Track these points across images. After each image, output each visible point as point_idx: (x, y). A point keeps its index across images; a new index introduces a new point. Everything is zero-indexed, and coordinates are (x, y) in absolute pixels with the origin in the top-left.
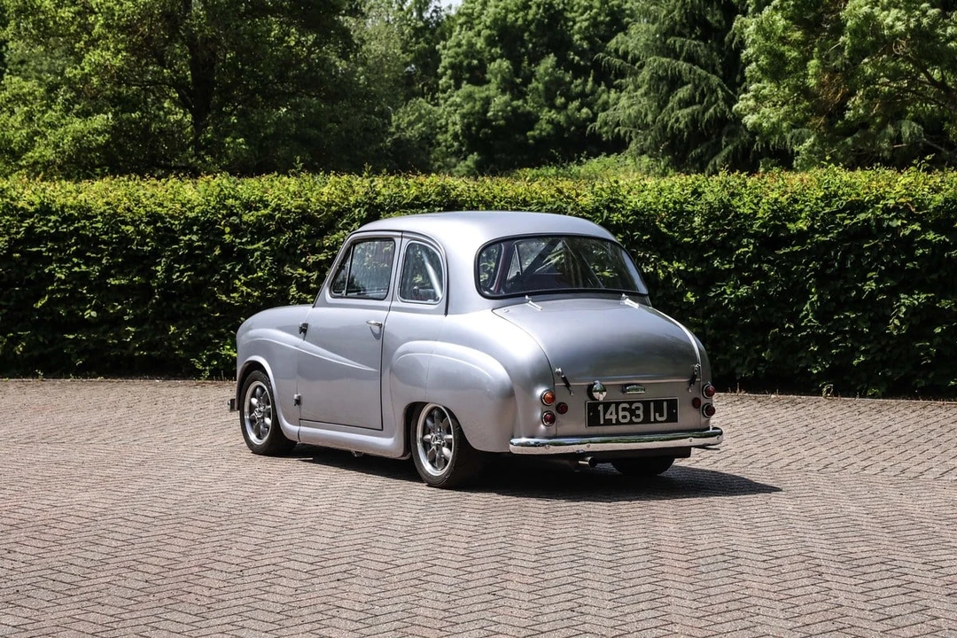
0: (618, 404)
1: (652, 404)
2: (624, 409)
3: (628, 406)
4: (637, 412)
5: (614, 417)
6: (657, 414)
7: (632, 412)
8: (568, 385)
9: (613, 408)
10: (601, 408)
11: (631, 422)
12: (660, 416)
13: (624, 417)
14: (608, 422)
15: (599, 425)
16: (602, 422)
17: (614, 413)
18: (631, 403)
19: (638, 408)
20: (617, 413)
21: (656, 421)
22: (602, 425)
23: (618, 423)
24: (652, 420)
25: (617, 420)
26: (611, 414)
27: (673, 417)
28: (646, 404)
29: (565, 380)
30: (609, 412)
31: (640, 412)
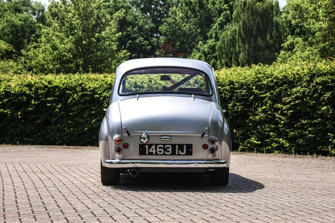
0: (156, 145)
1: (177, 146)
2: (160, 148)
3: (162, 146)
4: (168, 149)
5: (154, 151)
6: (180, 151)
7: (165, 150)
8: (129, 134)
9: (154, 147)
10: (147, 147)
11: (164, 154)
12: (181, 152)
13: (160, 152)
14: (151, 154)
15: (145, 154)
16: (147, 153)
17: (154, 149)
18: (164, 145)
19: (169, 148)
20: (156, 149)
21: (179, 154)
22: (147, 155)
23: (156, 154)
24: (177, 153)
25: (156, 153)
26: (153, 150)
27: (189, 153)
28: (174, 146)
29: (127, 132)
30: (151, 149)
31: (170, 149)
